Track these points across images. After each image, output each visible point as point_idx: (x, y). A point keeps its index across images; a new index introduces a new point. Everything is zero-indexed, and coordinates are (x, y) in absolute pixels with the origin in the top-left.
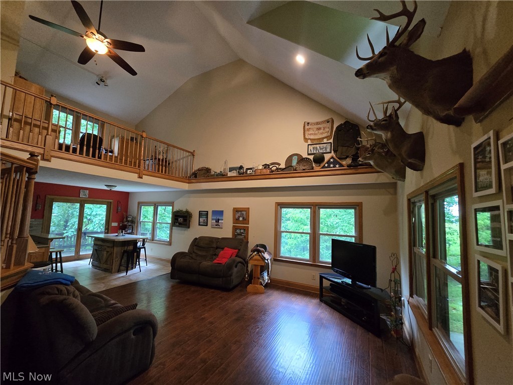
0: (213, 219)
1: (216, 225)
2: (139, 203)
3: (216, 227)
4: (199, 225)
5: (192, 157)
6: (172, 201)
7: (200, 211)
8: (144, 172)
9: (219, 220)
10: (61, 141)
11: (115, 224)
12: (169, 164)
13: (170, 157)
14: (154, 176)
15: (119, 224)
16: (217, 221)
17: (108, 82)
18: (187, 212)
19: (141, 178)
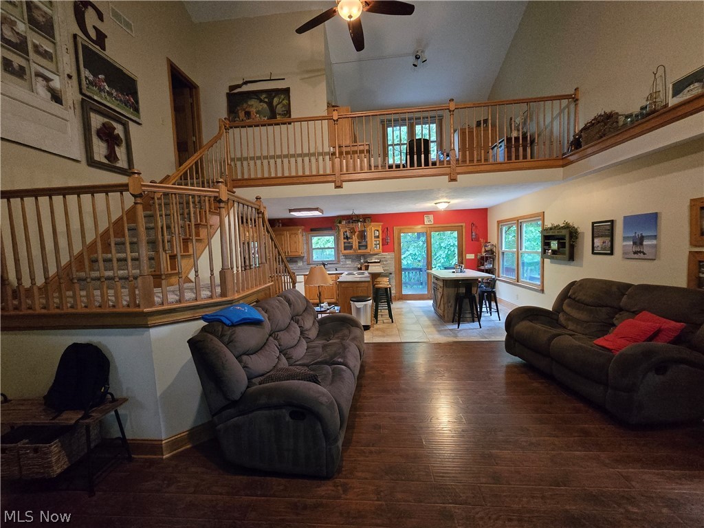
0: (625, 239)
1: (635, 253)
2: (499, 222)
3: (636, 256)
4: (593, 253)
5: (572, 106)
6: (540, 211)
7: (593, 223)
8: (459, 170)
9: (642, 238)
10: (391, 162)
11: (471, 256)
12: (532, 142)
13: (532, 128)
14: (477, 172)
15: (476, 256)
16: (639, 241)
17: (426, 55)
18: (567, 227)
19: (455, 180)
